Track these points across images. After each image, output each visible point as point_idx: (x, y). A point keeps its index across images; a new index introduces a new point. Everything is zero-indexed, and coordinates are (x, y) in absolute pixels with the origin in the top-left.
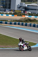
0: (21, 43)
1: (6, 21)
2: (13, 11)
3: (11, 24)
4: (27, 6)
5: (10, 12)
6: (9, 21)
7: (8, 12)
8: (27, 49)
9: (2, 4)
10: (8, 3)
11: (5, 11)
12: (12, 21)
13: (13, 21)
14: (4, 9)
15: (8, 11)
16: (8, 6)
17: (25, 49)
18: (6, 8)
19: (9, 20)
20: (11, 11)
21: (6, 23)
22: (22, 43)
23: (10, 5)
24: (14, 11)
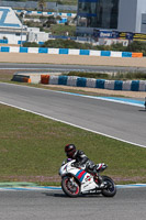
0: (70, 163)
1: (99, 75)
2: (126, 37)
3: (118, 87)
5: (115, 40)
6: (113, 78)
7: (109, 42)
8: (96, 189)
9: (85, 9)
10: (107, 6)
11: (96, 36)
12: (121, 77)
13: (129, 77)
14: (91, 30)
15: (109, 38)
16: (107, 18)
17: (87, 188)
18: (99, 24)
19: (110, 74)
20: (118, 37)
21: (100, 85)
22: (75, 165)
23: (115, 12)
24: (131, 36)
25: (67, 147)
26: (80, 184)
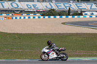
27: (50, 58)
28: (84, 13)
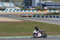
4: (44, 3)
8: (41, 36)
22: (36, 31)
24: (35, 7)
25: (35, 27)
26: (37, 35)
27: (38, 36)
28: (6, 9)
